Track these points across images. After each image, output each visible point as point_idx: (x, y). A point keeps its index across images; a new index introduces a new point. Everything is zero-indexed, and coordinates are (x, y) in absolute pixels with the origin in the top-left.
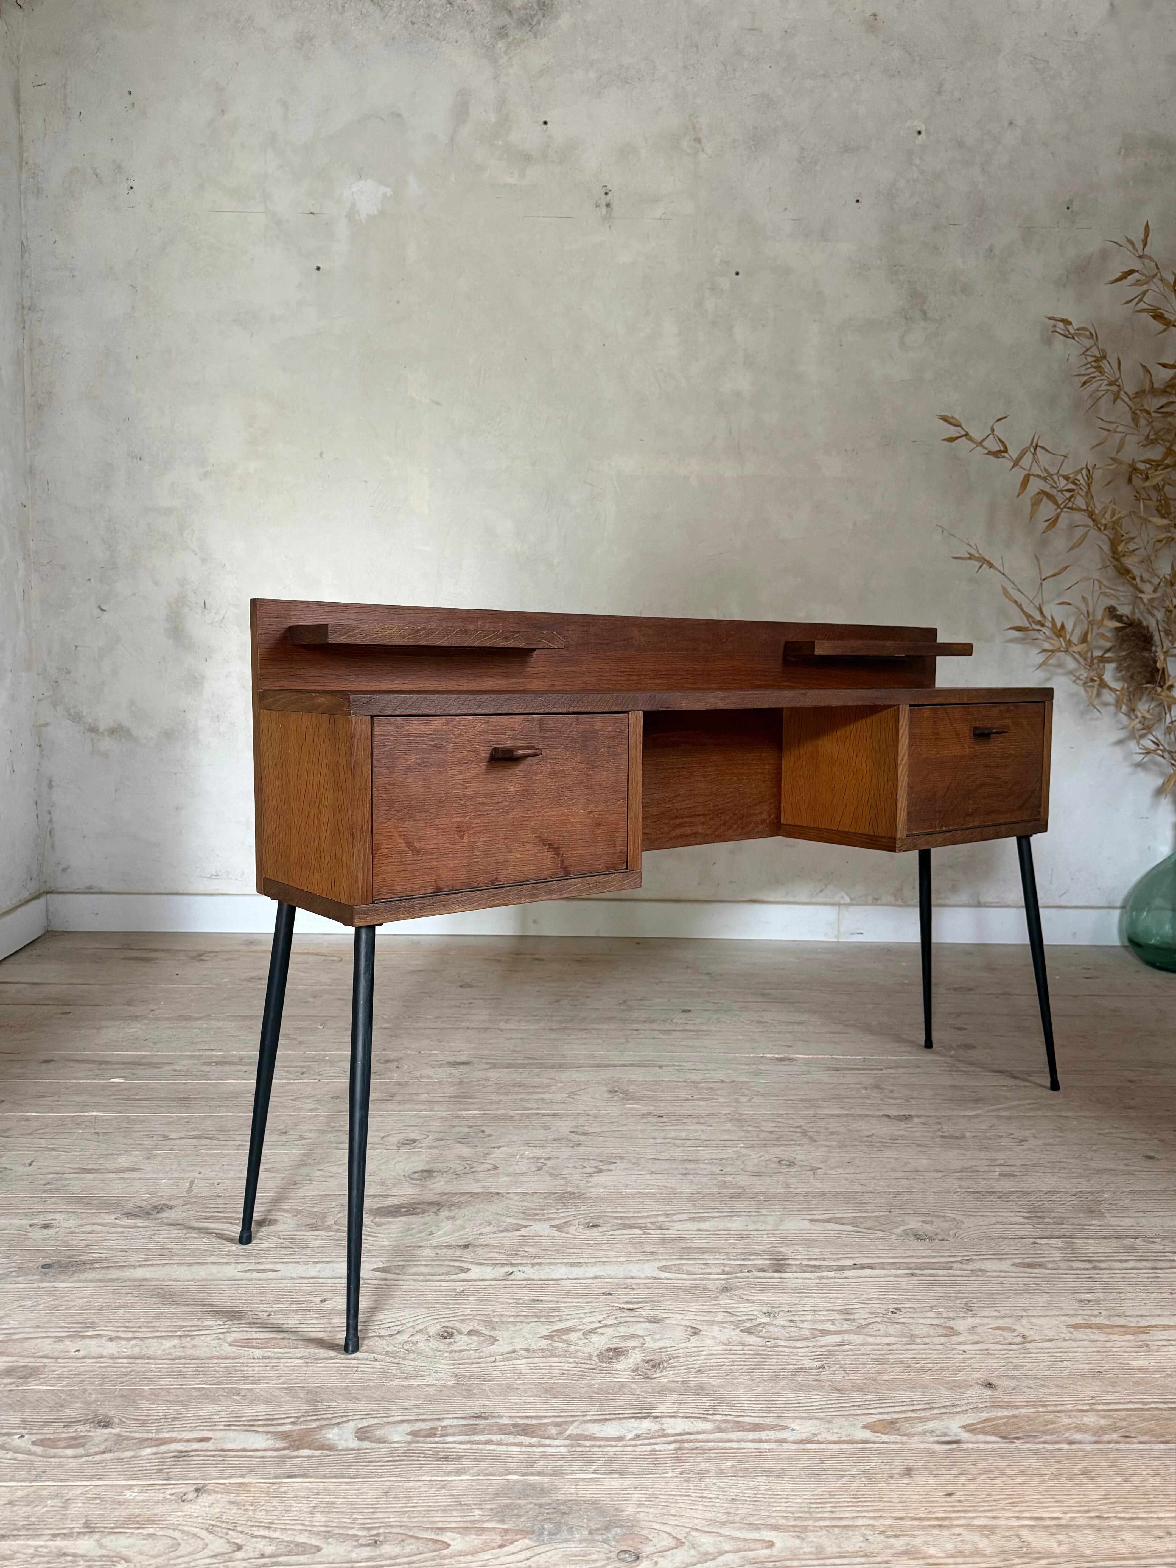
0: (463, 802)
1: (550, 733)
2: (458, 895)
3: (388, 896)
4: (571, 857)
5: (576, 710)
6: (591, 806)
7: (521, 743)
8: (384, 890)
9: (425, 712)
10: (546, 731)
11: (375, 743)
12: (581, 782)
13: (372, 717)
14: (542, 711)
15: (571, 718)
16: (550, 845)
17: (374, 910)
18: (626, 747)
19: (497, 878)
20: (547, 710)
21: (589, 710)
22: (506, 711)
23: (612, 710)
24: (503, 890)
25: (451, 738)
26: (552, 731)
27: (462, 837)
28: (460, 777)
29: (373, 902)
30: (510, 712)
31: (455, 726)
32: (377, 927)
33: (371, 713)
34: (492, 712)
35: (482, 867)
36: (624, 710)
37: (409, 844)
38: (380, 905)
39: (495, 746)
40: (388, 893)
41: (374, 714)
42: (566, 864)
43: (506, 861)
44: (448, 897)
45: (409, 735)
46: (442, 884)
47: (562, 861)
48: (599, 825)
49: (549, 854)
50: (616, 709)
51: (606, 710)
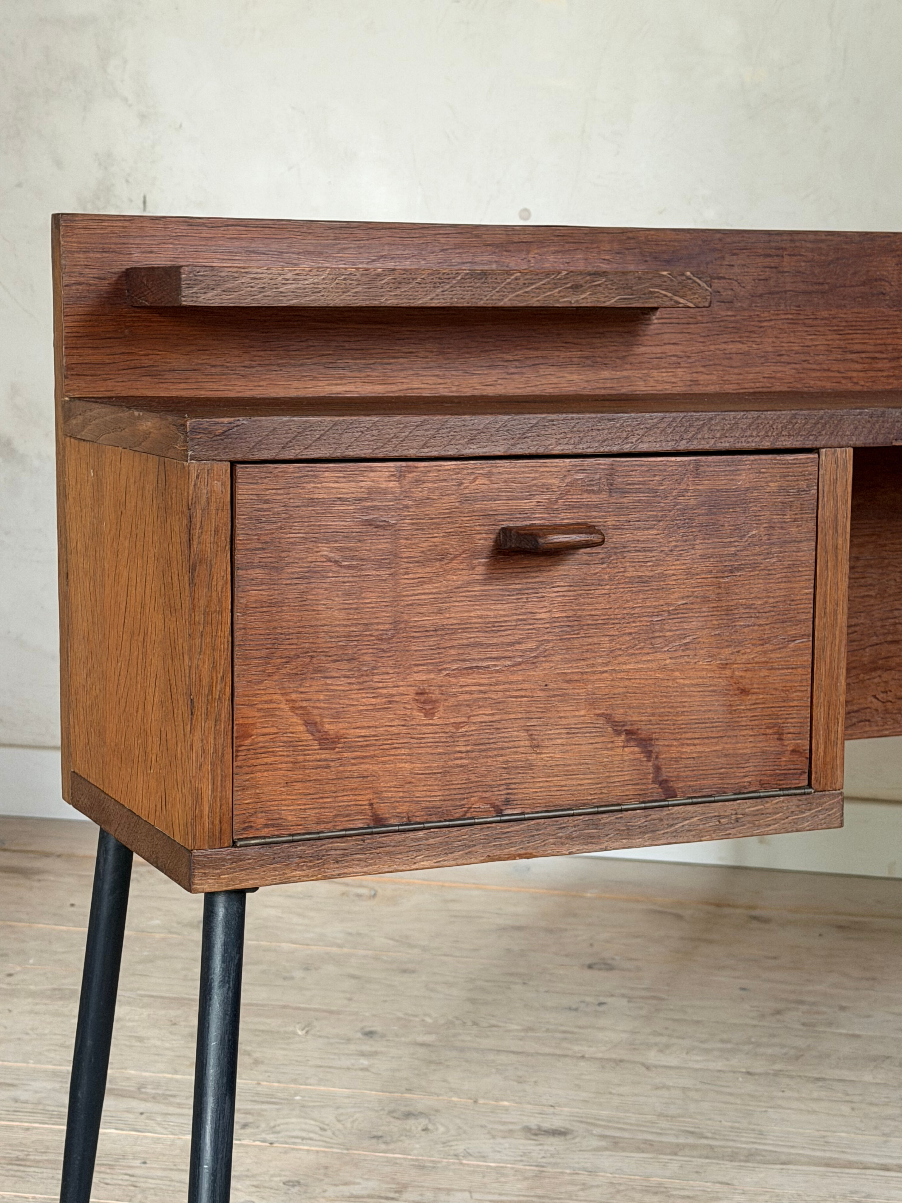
0: (433, 641)
1: (634, 497)
2: (421, 834)
3: (265, 832)
4: (677, 760)
5: (695, 446)
6: (728, 651)
7: (566, 518)
8: (260, 820)
9: (350, 453)
10: (624, 493)
11: (240, 520)
12: (705, 600)
13: (233, 464)
14: (615, 449)
15: (683, 465)
16: (629, 733)
17: (239, 859)
18: (812, 525)
19: (507, 802)
20: (627, 448)
21: (724, 445)
22: (533, 450)
23: (779, 445)
24: (523, 825)
25: (407, 507)
26: (638, 491)
27: (429, 714)
28: (428, 588)
29: (234, 844)
30: (541, 451)
31: (417, 482)
32: (248, 895)
33: (232, 457)
34: (499, 451)
35: (473, 778)
36: (808, 444)
37: (311, 725)
38: (249, 850)
39: (505, 524)
40: (266, 826)
41: (239, 457)
42: (665, 774)
43: (531, 766)
44: (398, 837)
45: (313, 502)
46: (384, 810)
47: (658, 769)
48: (744, 692)
49: (633, 752)
50: (788, 444)
51: (766, 444)
